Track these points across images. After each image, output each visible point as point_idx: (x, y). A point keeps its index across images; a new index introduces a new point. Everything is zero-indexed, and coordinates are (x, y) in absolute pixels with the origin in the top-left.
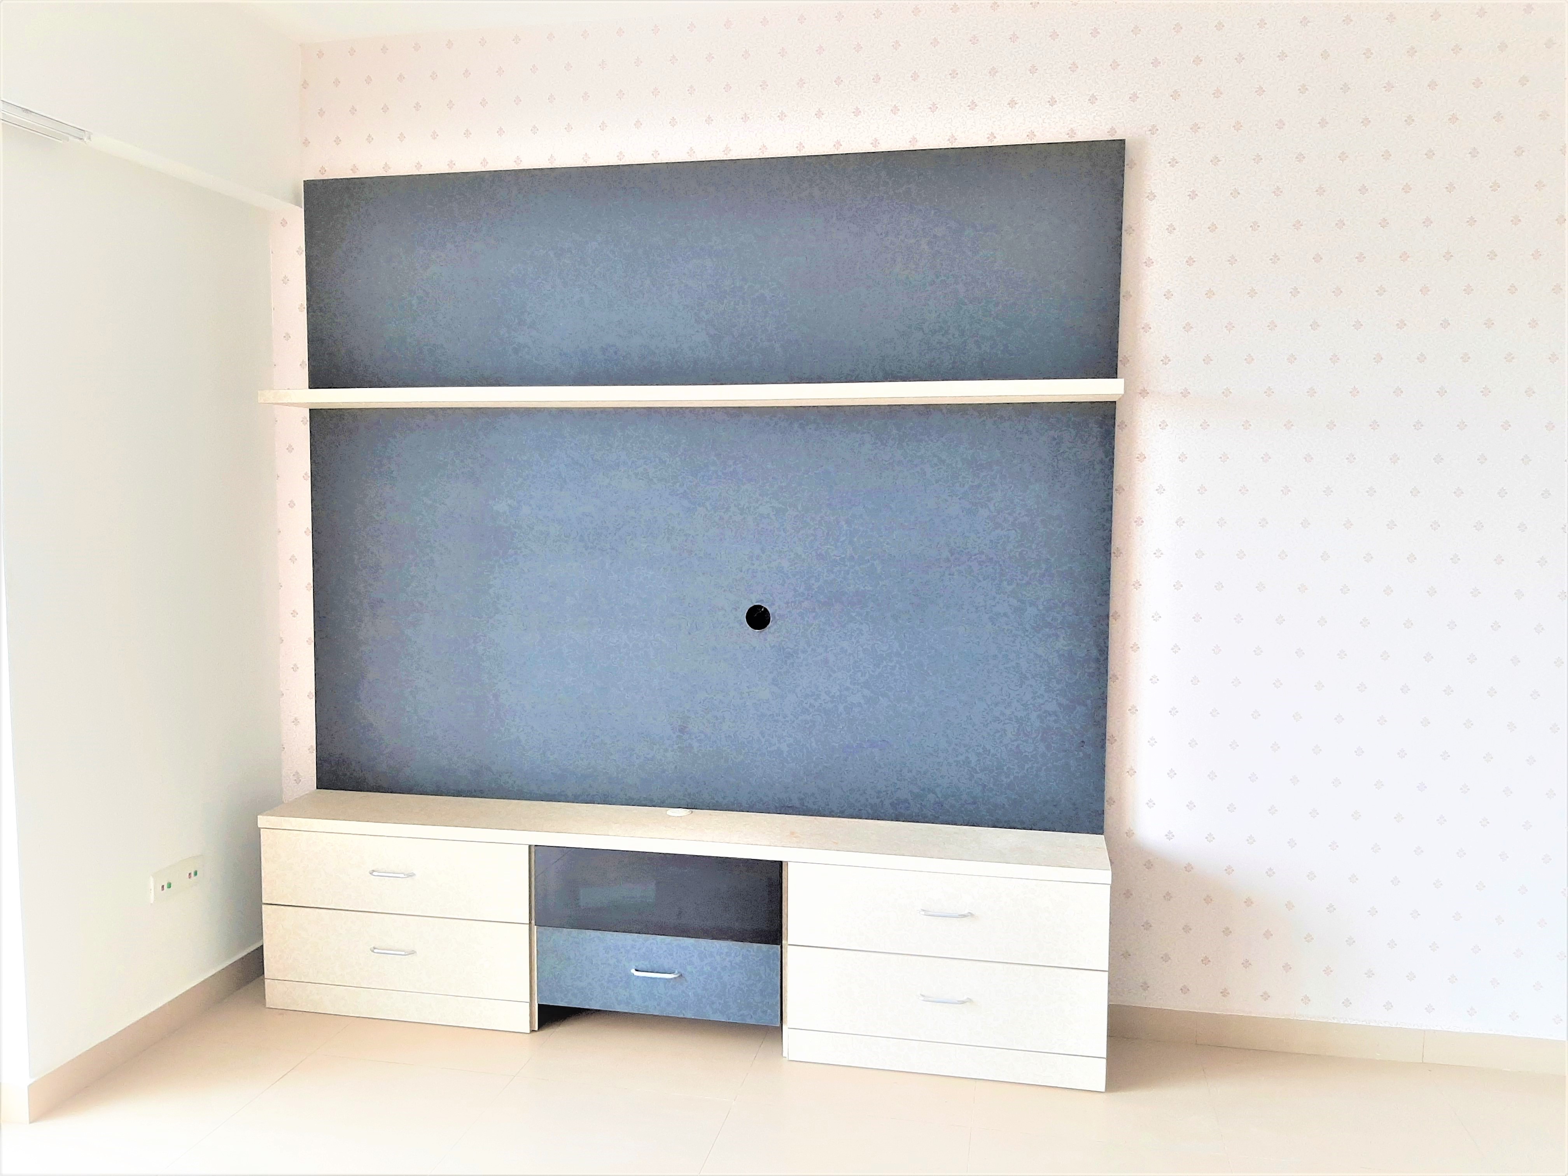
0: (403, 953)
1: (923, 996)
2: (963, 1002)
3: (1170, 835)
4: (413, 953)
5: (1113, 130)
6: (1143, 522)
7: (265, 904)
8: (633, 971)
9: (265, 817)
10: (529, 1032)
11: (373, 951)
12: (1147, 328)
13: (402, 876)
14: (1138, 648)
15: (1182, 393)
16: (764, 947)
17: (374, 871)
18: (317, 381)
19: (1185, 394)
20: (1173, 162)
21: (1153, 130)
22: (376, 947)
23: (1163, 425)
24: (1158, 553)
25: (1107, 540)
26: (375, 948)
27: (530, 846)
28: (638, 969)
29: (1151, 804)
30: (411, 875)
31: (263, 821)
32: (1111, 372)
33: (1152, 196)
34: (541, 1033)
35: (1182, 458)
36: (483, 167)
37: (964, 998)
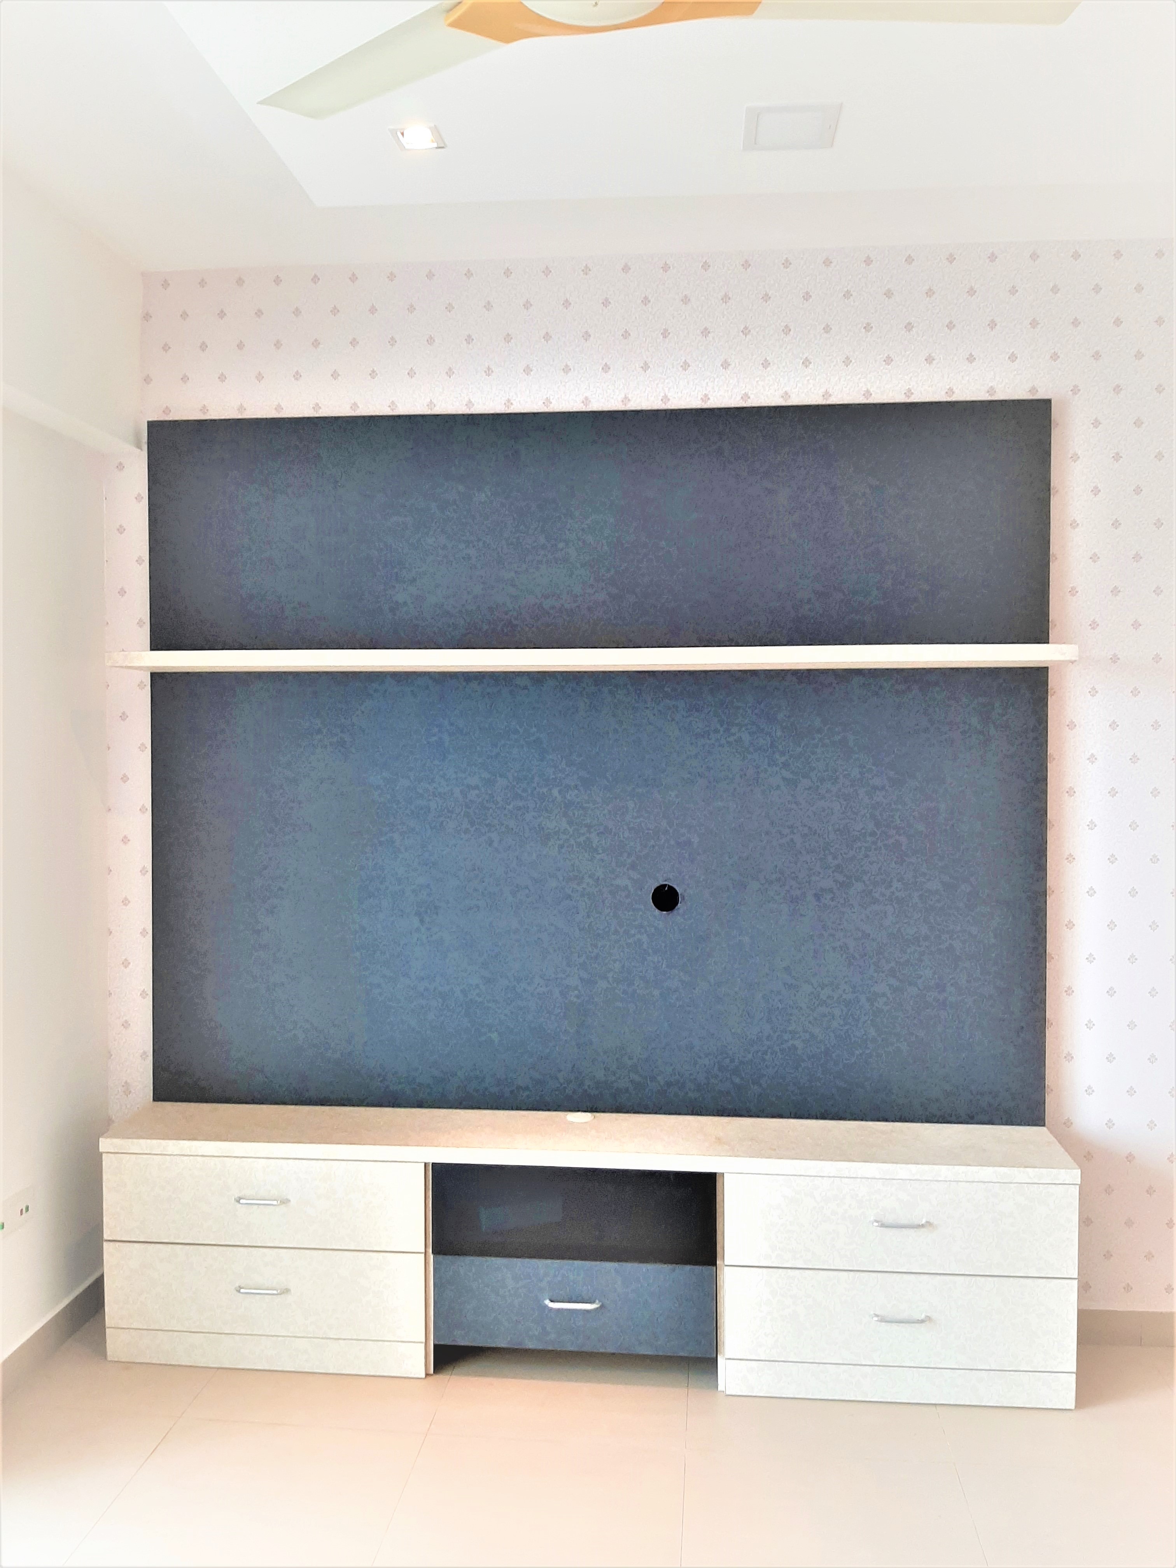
0: (275, 1292)
1: (877, 1316)
2: (922, 1321)
3: (1110, 1124)
4: (286, 1291)
5: (1033, 390)
6: (1075, 792)
7: (107, 1241)
8: (547, 1302)
9: (108, 1140)
10: (424, 1376)
11: (239, 1291)
12: (1073, 592)
13: (275, 1203)
14: (1074, 925)
15: (1111, 659)
16: (698, 1269)
17: (240, 1198)
18: (159, 642)
19: (1115, 659)
20: (1096, 423)
21: (1075, 390)
22: (243, 1285)
23: (1094, 692)
24: (1092, 825)
25: (1042, 812)
26: (241, 1288)
27: (425, 1164)
28: (553, 1300)
29: (1090, 1091)
30: (285, 1202)
31: (105, 1144)
32: (1041, 636)
33: (1075, 458)
34: (437, 1376)
35: (1113, 725)
36: (353, 412)
37: (923, 1317)
